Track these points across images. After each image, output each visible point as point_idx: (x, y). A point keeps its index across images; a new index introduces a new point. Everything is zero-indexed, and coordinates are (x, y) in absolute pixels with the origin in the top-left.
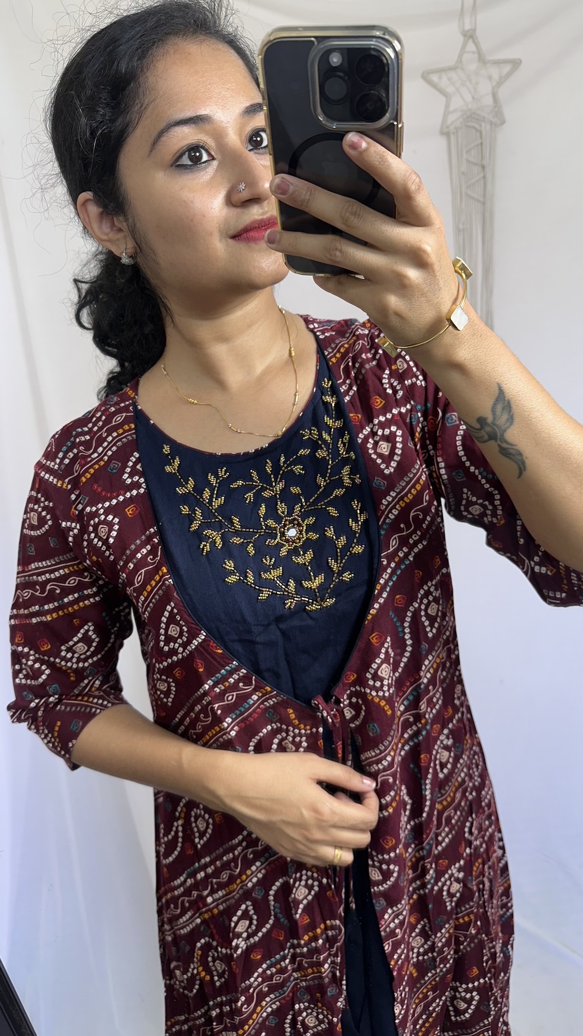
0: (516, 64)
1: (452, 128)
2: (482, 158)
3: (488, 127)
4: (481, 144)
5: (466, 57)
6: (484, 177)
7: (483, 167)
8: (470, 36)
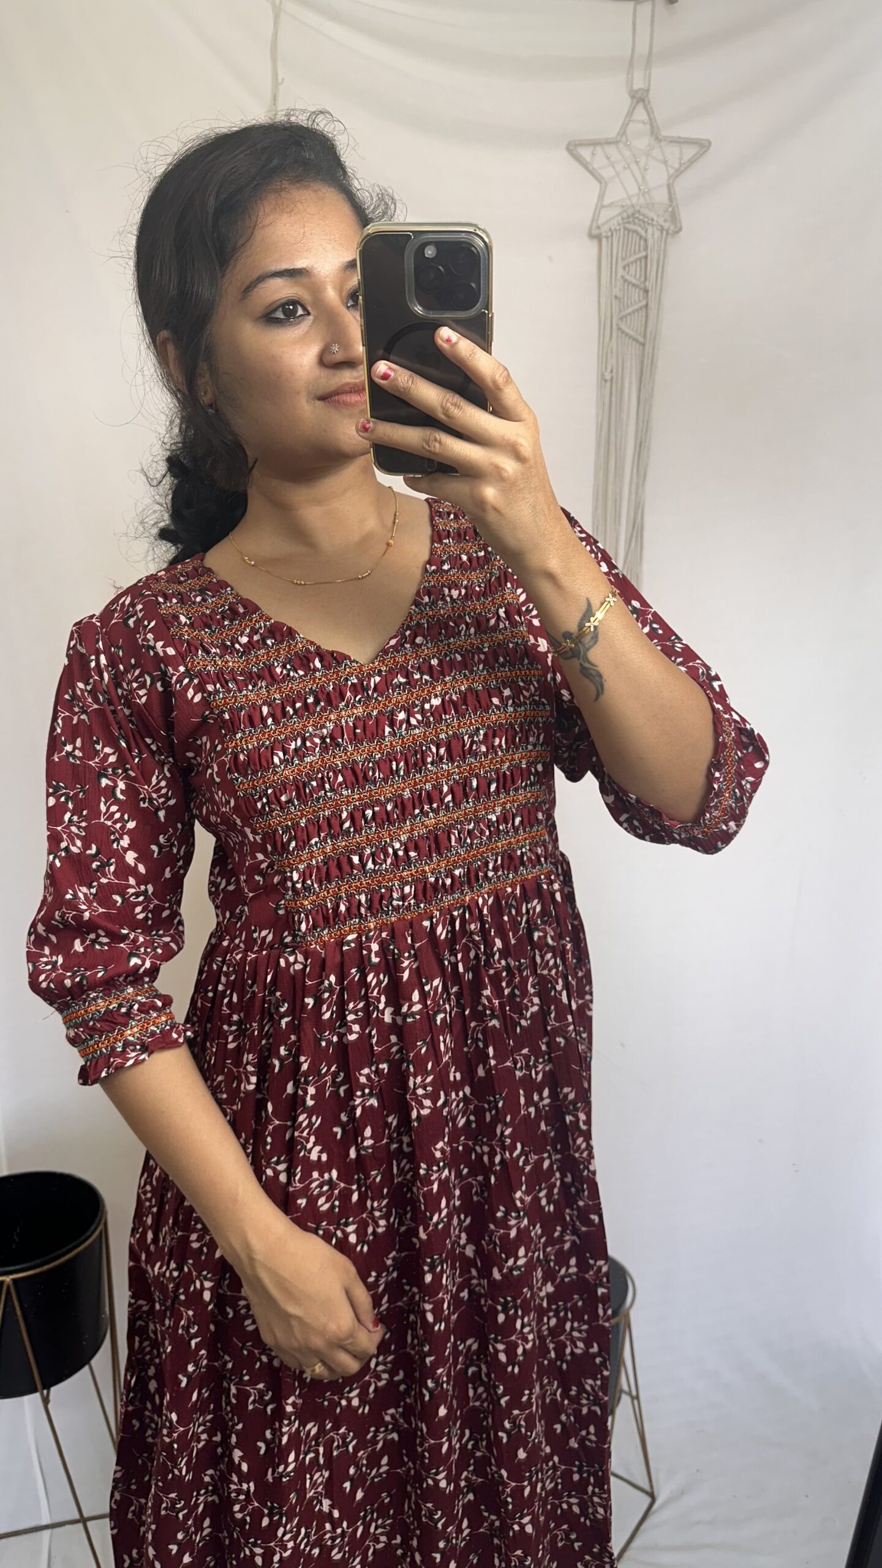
0: (704, 146)
1: (604, 230)
2: (646, 279)
3: (657, 234)
4: (646, 257)
5: (632, 128)
6: (646, 306)
7: (646, 291)
8: (640, 98)
